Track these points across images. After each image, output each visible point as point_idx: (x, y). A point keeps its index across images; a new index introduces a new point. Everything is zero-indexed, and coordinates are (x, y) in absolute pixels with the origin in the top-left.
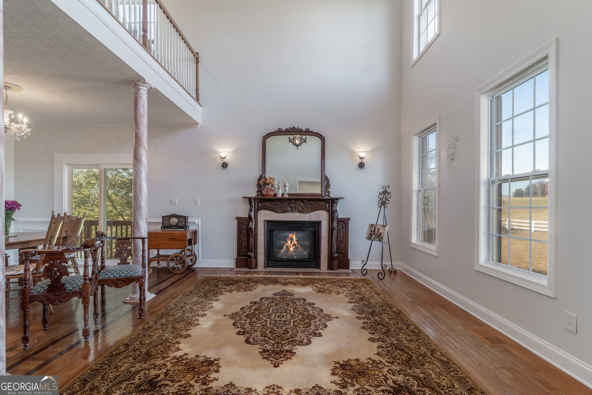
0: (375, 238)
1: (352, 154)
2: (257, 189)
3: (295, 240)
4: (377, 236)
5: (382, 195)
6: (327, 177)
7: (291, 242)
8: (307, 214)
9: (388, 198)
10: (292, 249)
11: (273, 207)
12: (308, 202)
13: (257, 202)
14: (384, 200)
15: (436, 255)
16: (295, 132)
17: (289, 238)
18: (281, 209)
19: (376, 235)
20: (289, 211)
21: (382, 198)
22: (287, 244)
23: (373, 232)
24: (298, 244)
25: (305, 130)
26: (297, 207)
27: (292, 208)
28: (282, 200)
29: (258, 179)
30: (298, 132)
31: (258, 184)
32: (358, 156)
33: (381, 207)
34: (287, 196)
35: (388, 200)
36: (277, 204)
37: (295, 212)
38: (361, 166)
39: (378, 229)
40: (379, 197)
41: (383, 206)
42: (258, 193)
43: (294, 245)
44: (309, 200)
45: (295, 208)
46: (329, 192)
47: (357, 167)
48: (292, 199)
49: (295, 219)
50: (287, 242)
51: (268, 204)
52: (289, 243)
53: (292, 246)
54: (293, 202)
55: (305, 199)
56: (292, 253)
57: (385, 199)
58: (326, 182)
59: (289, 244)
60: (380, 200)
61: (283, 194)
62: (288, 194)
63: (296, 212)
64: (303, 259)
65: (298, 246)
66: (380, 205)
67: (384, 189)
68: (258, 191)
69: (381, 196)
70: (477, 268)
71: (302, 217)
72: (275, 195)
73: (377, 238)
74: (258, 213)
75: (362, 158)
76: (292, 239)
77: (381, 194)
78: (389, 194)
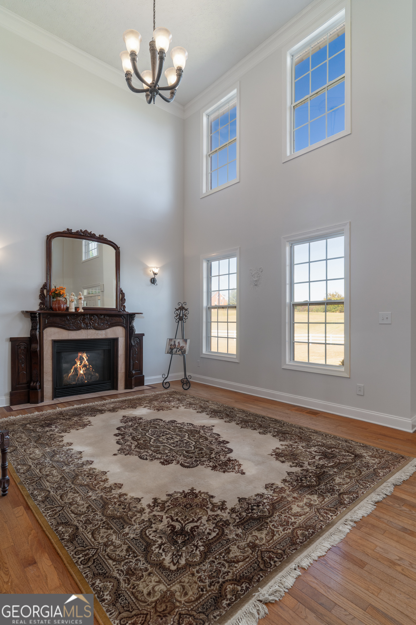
0: (176, 352)
1: (145, 268)
2: (40, 301)
3: (85, 359)
4: (178, 350)
5: (179, 311)
6: (122, 291)
7: (81, 363)
8: (103, 331)
9: (186, 314)
10: (82, 372)
11: (63, 323)
12: (104, 317)
13: (43, 317)
14: (181, 315)
15: (238, 362)
16: (88, 236)
17: (79, 357)
18: (73, 326)
19: (177, 348)
20: (84, 329)
21: (179, 314)
22: (76, 366)
23: (173, 346)
24: (89, 364)
25: (98, 236)
26: (93, 323)
27: (87, 324)
28: (76, 315)
29: (42, 288)
30: (91, 237)
31: (40, 295)
32: (152, 271)
33: (178, 322)
34: (83, 311)
35: (186, 316)
36: (68, 320)
37: (90, 329)
38: (153, 281)
39: (179, 343)
40: (176, 313)
41: (180, 321)
42: (41, 307)
43: (85, 366)
44: (105, 315)
45: (90, 324)
46: (124, 307)
47: (150, 283)
48: (87, 314)
49: (89, 337)
50: (76, 363)
51: (58, 320)
52: (78, 363)
53: (83, 368)
54: (87, 318)
55: (101, 315)
56: (82, 377)
57: (183, 315)
58: (121, 297)
59: (78, 366)
60: (178, 315)
61: (76, 308)
62: (83, 308)
63: (92, 329)
64: (94, 381)
65: (89, 366)
66: (178, 320)
67: (181, 305)
68: (41, 304)
69: (177, 312)
70: (284, 367)
71: (98, 334)
72: (67, 308)
73: (179, 351)
74: (44, 332)
75: (155, 274)
76: (81, 359)
77: (177, 310)
78: (186, 310)
